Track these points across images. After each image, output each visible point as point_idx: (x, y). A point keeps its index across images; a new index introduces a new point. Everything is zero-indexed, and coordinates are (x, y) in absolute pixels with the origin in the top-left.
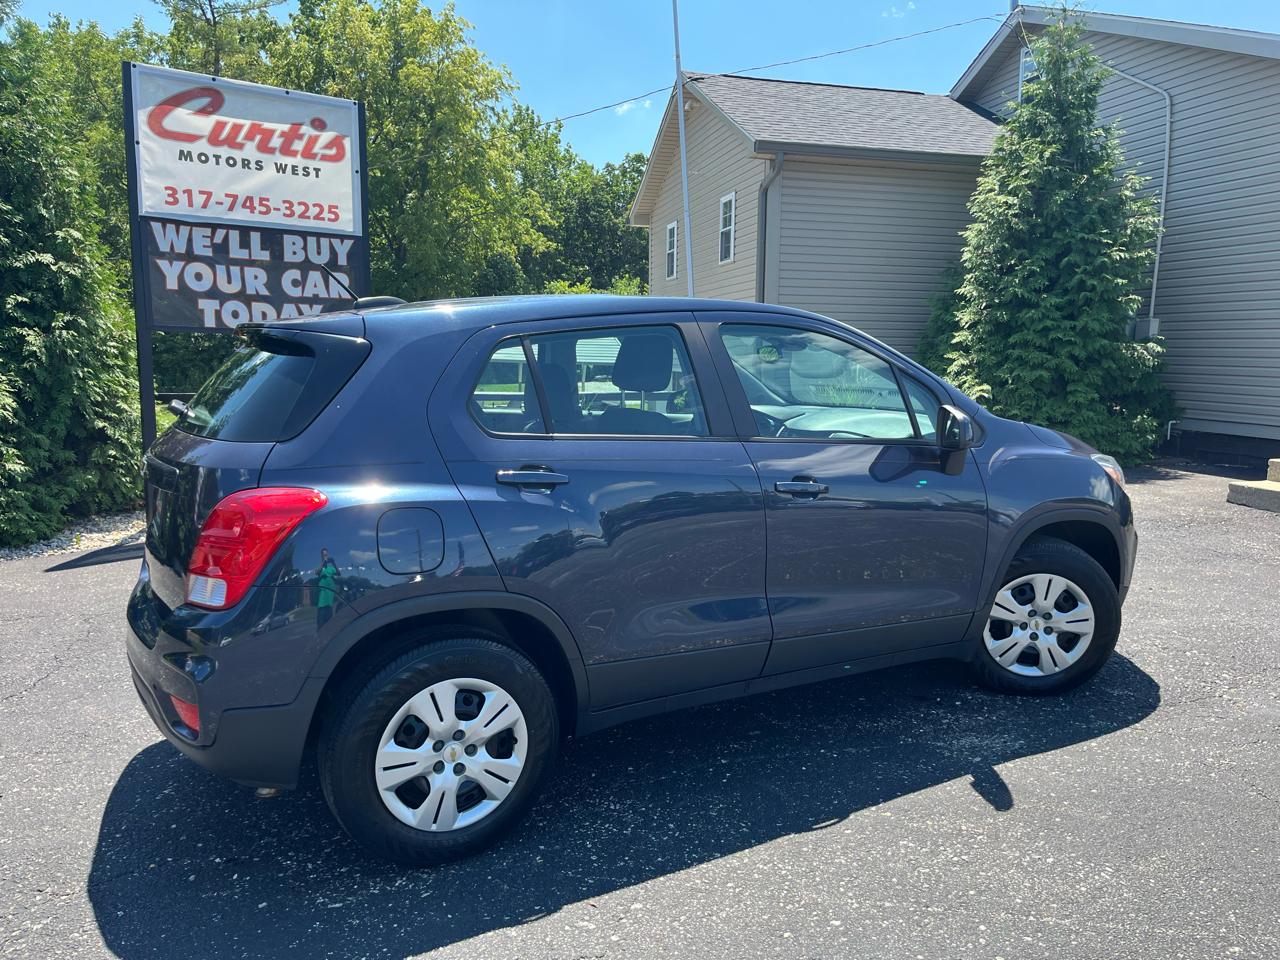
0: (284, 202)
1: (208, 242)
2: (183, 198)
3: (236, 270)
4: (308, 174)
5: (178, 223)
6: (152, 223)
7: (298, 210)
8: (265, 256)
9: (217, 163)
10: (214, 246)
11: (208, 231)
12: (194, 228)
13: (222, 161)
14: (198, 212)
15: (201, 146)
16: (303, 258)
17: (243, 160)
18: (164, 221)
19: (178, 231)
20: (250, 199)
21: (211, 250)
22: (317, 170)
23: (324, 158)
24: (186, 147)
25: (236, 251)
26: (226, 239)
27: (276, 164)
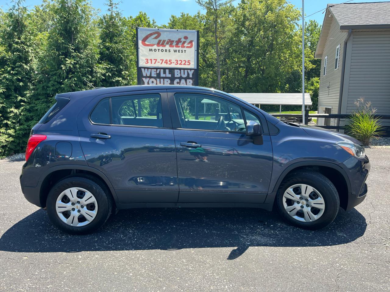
0: (176, 60)
1: (155, 73)
2: (149, 61)
3: (162, 80)
4: (183, 52)
5: (148, 68)
6: (142, 69)
7: (179, 62)
8: (170, 76)
9: (159, 51)
10: (157, 74)
11: (155, 70)
12: (152, 70)
13: (160, 51)
14: (153, 65)
15: (155, 47)
16: (180, 75)
17: (165, 50)
18: (145, 68)
19: (148, 71)
20: (167, 60)
21: (156, 75)
22: (185, 51)
23: (187, 47)
24: (151, 48)
25: (162, 75)
26: (160, 71)
27: (174, 50)
